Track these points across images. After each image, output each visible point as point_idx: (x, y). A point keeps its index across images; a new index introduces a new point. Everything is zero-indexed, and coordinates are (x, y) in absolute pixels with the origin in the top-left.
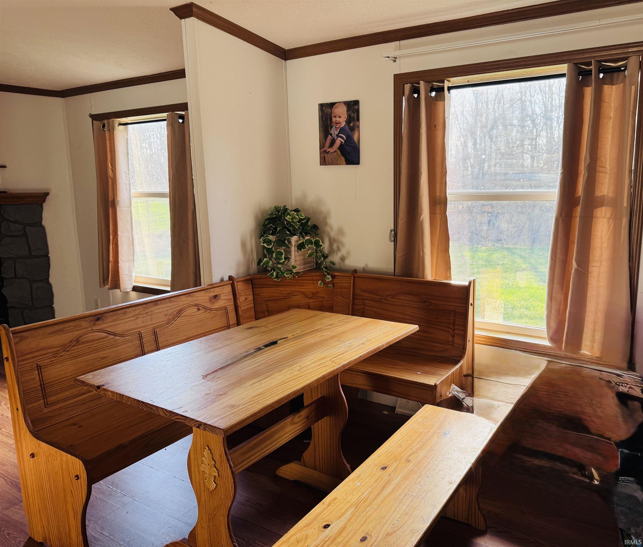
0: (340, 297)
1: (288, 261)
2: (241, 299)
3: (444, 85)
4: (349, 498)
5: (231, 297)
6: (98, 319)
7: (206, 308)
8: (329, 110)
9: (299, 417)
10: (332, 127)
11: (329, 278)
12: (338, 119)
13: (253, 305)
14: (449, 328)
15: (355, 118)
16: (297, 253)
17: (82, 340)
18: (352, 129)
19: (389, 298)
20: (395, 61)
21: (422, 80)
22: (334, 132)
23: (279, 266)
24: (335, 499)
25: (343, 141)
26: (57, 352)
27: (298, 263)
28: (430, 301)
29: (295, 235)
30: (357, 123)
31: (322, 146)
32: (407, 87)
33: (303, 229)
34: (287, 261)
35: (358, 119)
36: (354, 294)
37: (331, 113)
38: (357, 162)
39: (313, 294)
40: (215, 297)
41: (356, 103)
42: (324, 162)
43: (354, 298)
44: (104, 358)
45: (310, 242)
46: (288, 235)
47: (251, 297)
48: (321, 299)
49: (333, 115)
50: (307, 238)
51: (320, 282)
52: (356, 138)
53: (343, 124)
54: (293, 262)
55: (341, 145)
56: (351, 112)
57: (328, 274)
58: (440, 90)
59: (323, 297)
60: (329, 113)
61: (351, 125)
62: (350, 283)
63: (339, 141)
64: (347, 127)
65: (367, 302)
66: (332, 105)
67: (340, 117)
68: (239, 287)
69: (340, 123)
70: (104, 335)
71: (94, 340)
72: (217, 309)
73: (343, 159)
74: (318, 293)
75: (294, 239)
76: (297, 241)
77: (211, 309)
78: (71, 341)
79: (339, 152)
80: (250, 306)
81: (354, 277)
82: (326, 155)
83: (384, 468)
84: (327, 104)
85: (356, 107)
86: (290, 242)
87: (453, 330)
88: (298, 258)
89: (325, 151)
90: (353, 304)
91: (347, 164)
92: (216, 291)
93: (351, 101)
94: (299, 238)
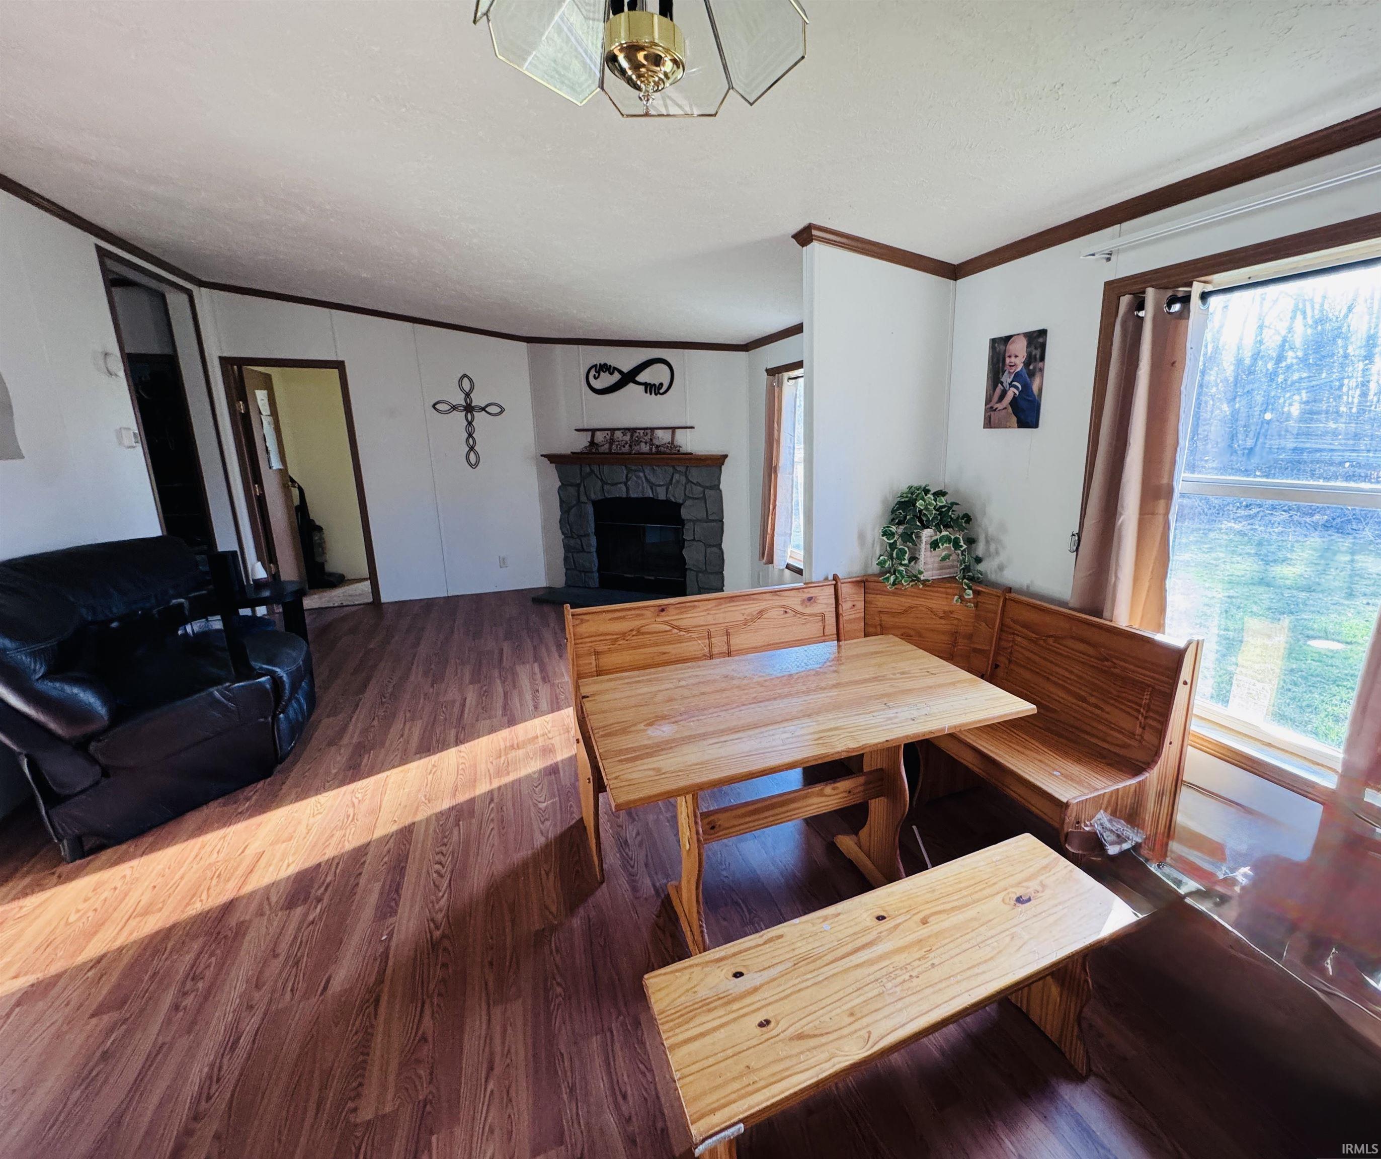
0: (984, 624)
1: (915, 563)
2: (845, 606)
3: (1190, 292)
4: (799, 944)
5: (833, 601)
6: (663, 610)
7: (796, 612)
8: (1002, 347)
9: (834, 789)
10: (1004, 372)
11: (969, 594)
12: (1013, 359)
13: (862, 615)
14: (1139, 711)
15: (1038, 356)
16: (928, 554)
17: (643, 630)
18: (1032, 374)
19: (1051, 641)
20: (1109, 259)
21: (1152, 286)
22: (1006, 379)
23: (902, 568)
24: (781, 936)
25: (1017, 393)
26: (616, 640)
27: (930, 566)
28: (1114, 660)
29: (928, 527)
30: (1040, 364)
31: (988, 401)
32: (1125, 300)
33: (941, 520)
34: (912, 563)
35: (1042, 359)
36: (1002, 624)
37: (1005, 351)
38: (1035, 425)
39: (944, 612)
40: (810, 599)
41: (1043, 333)
42: (989, 423)
43: (1001, 630)
44: (664, 653)
45: (948, 540)
46: (917, 527)
47: (860, 605)
48: (955, 622)
49: (1007, 355)
50: (944, 533)
51: (956, 597)
52: (1035, 388)
53: (1020, 367)
54: (921, 565)
55: (1015, 398)
56: (1033, 348)
57: (970, 588)
58: (1186, 300)
59: (959, 620)
60: (1002, 351)
61: (1031, 367)
62: (998, 606)
63: (1011, 393)
64: (1024, 371)
65: (1019, 639)
66: (1007, 339)
67: (1016, 356)
68: (846, 590)
69: (1015, 365)
70: (668, 628)
71: (655, 633)
72: (811, 615)
73: (1014, 419)
74: (951, 612)
75: (927, 534)
76: (931, 537)
77: (803, 614)
78: (632, 630)
79: (1010, 410)
80: (858, 616)
81: (1005, 599)
82: (992, 413)
83: (881, 918)
84: (1001, 338)
85: (1041, 340)
86: (919, 537)
87: (1146, 718)
88: (930, 560)
89: (992, 407)
90: (1000, 639)
91: (1019, 427)
92: (813, 592)
93: (1034, 332)
94: (935, 532)
